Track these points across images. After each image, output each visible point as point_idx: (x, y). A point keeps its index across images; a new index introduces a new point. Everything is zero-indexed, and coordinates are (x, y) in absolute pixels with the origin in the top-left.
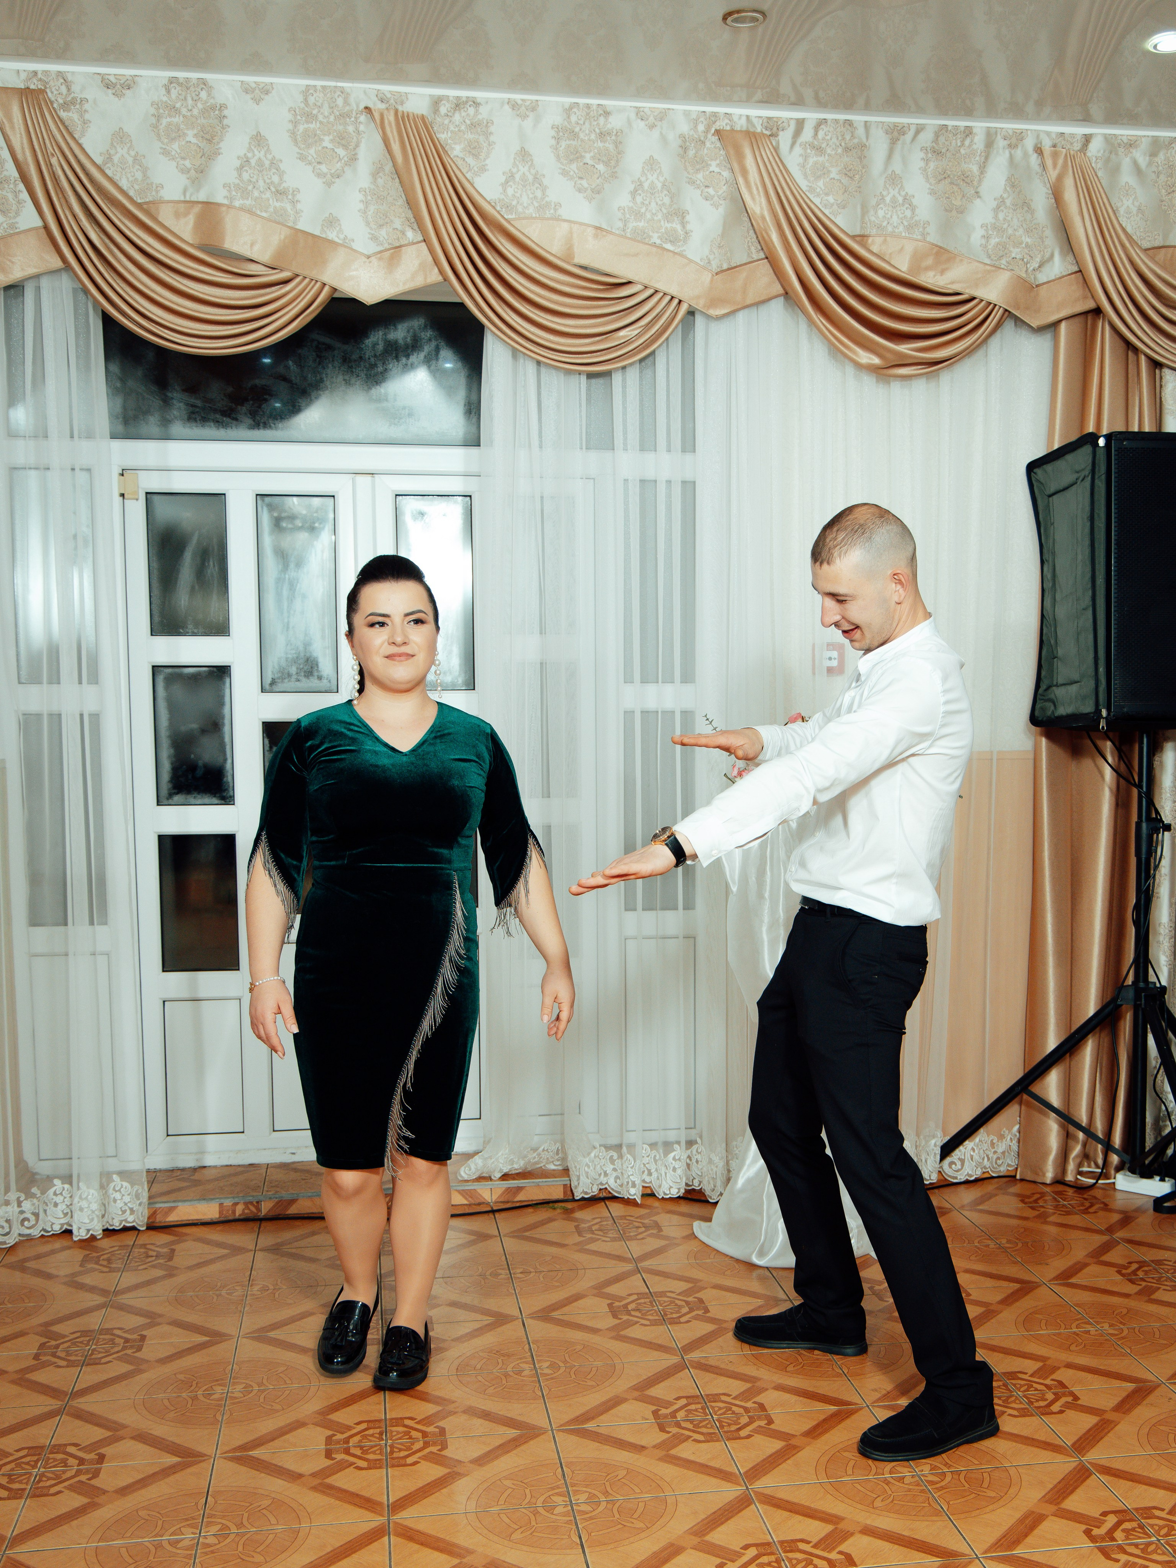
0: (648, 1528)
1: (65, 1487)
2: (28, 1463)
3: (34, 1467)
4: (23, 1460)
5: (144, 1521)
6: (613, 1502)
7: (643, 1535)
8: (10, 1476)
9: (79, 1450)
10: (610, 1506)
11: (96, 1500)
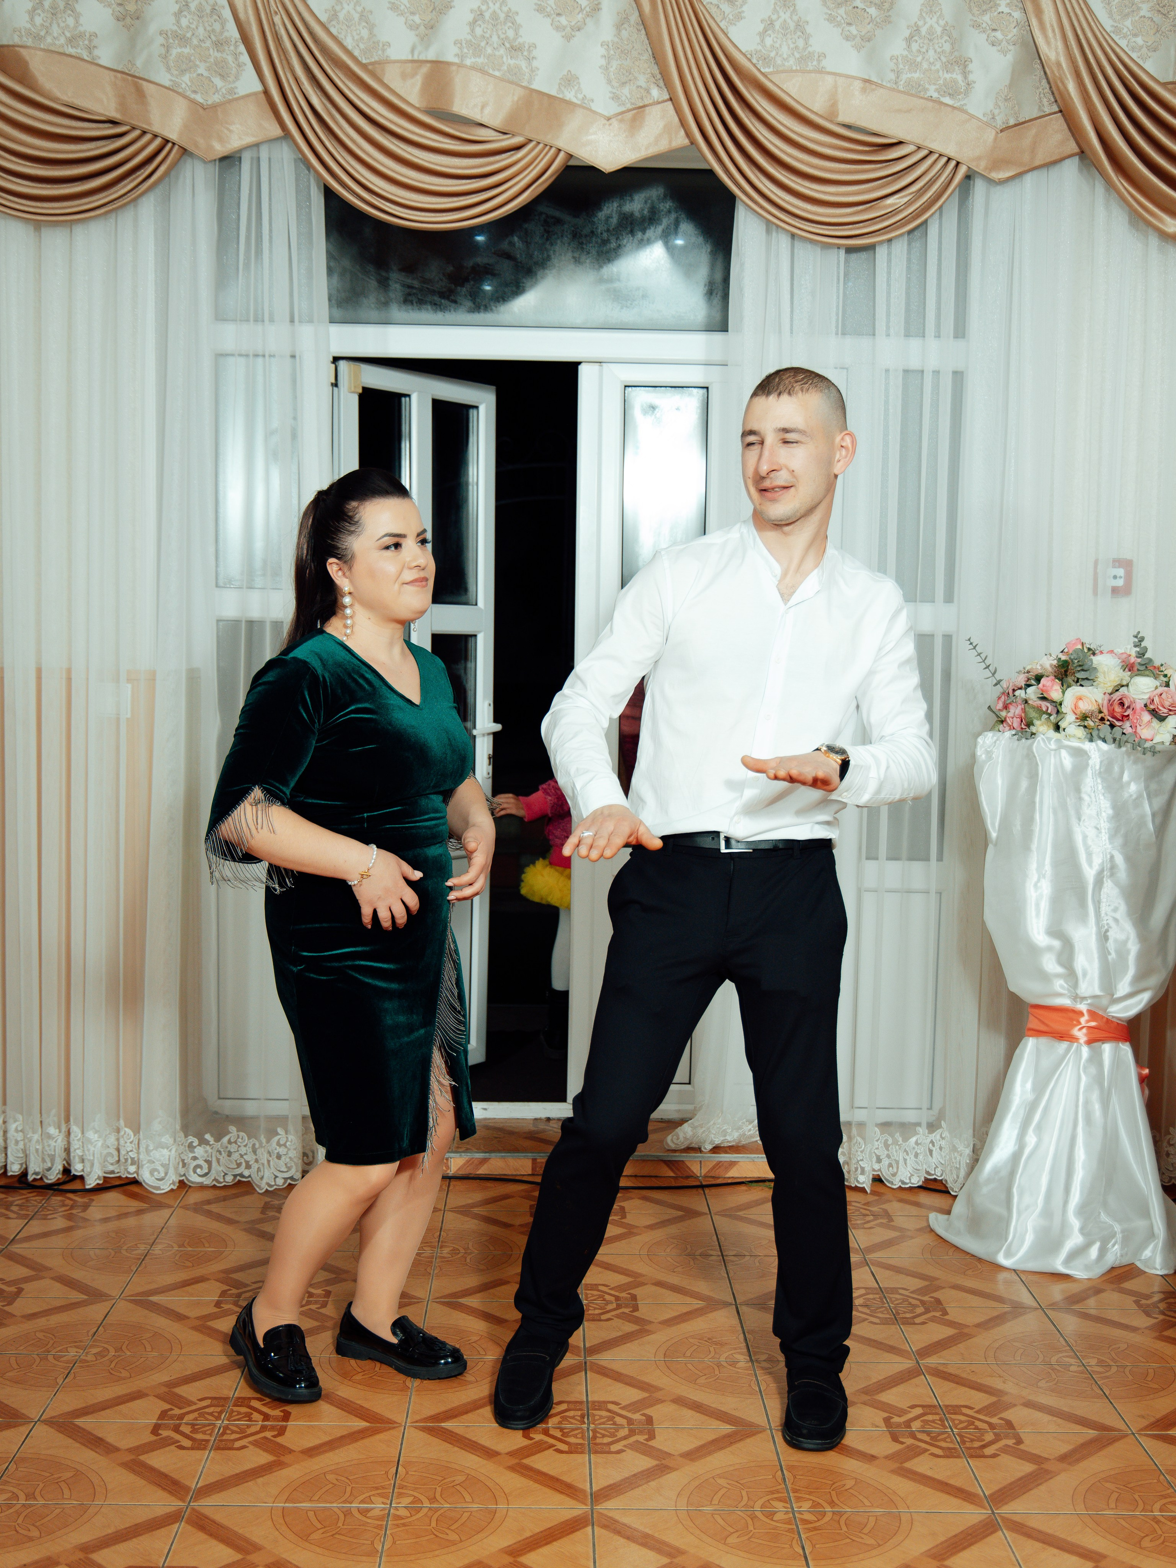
0: (879, 1545)
1: (250, 1442)
2: (211, 1414)
3: (218, 1418)
4: (207, 1410)
5: (331, 1485)
6: (841, 1514)
7: (874, 1552)
8: (193, 1425)
9: (263, 1405)
10: (836, 1518)
11: (282, 1458)
